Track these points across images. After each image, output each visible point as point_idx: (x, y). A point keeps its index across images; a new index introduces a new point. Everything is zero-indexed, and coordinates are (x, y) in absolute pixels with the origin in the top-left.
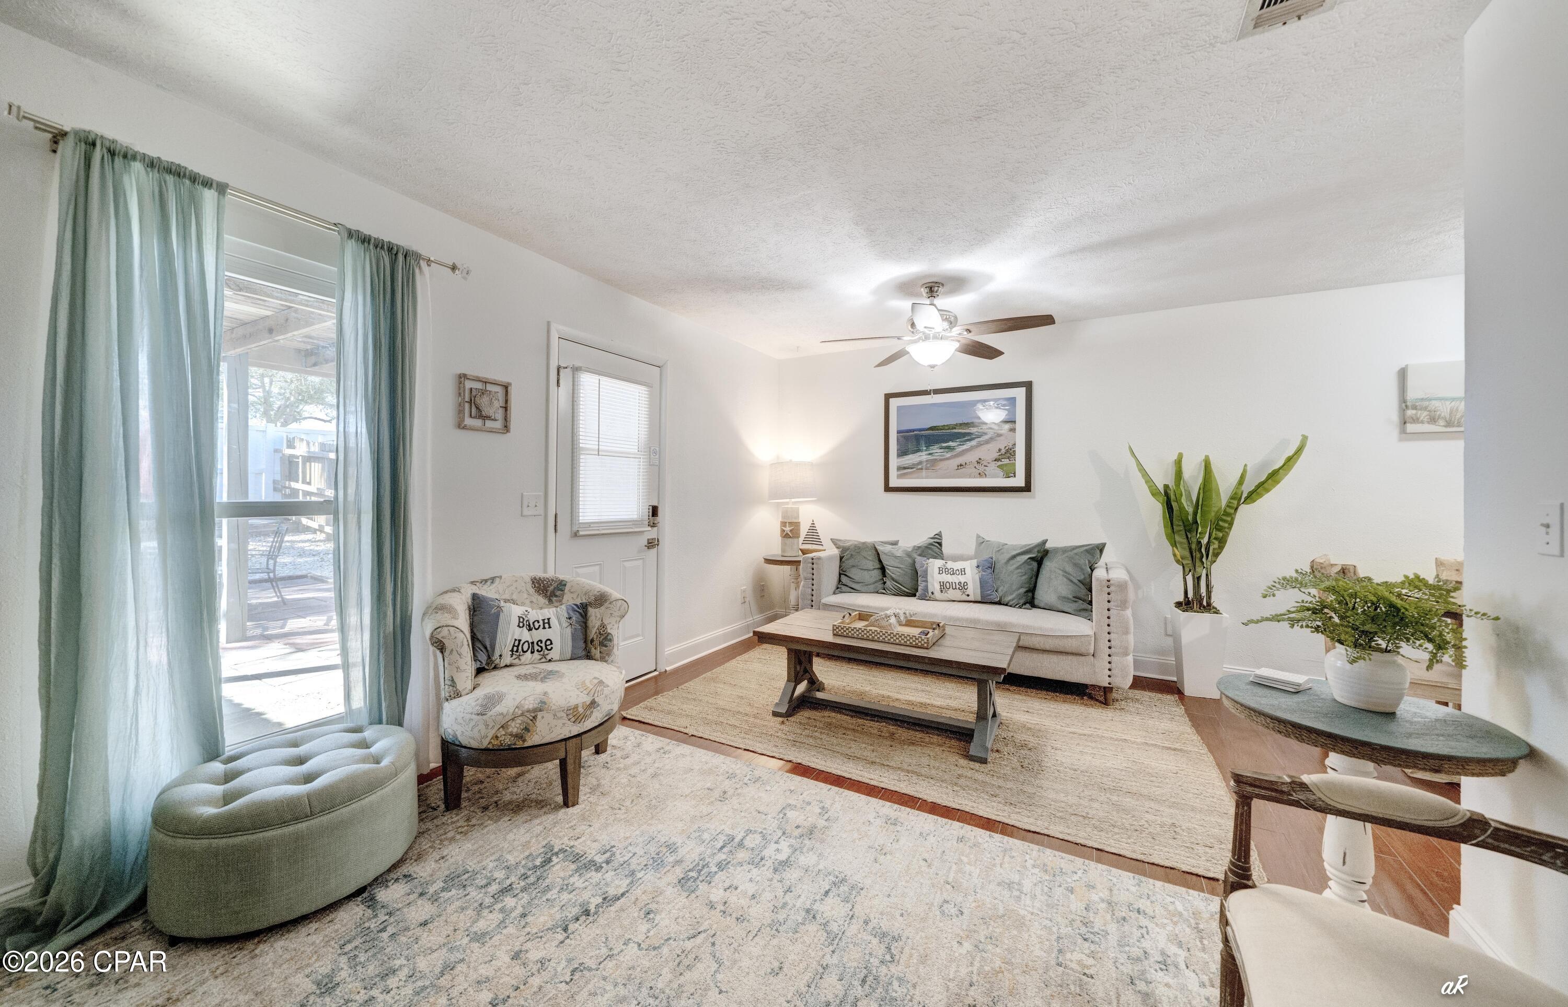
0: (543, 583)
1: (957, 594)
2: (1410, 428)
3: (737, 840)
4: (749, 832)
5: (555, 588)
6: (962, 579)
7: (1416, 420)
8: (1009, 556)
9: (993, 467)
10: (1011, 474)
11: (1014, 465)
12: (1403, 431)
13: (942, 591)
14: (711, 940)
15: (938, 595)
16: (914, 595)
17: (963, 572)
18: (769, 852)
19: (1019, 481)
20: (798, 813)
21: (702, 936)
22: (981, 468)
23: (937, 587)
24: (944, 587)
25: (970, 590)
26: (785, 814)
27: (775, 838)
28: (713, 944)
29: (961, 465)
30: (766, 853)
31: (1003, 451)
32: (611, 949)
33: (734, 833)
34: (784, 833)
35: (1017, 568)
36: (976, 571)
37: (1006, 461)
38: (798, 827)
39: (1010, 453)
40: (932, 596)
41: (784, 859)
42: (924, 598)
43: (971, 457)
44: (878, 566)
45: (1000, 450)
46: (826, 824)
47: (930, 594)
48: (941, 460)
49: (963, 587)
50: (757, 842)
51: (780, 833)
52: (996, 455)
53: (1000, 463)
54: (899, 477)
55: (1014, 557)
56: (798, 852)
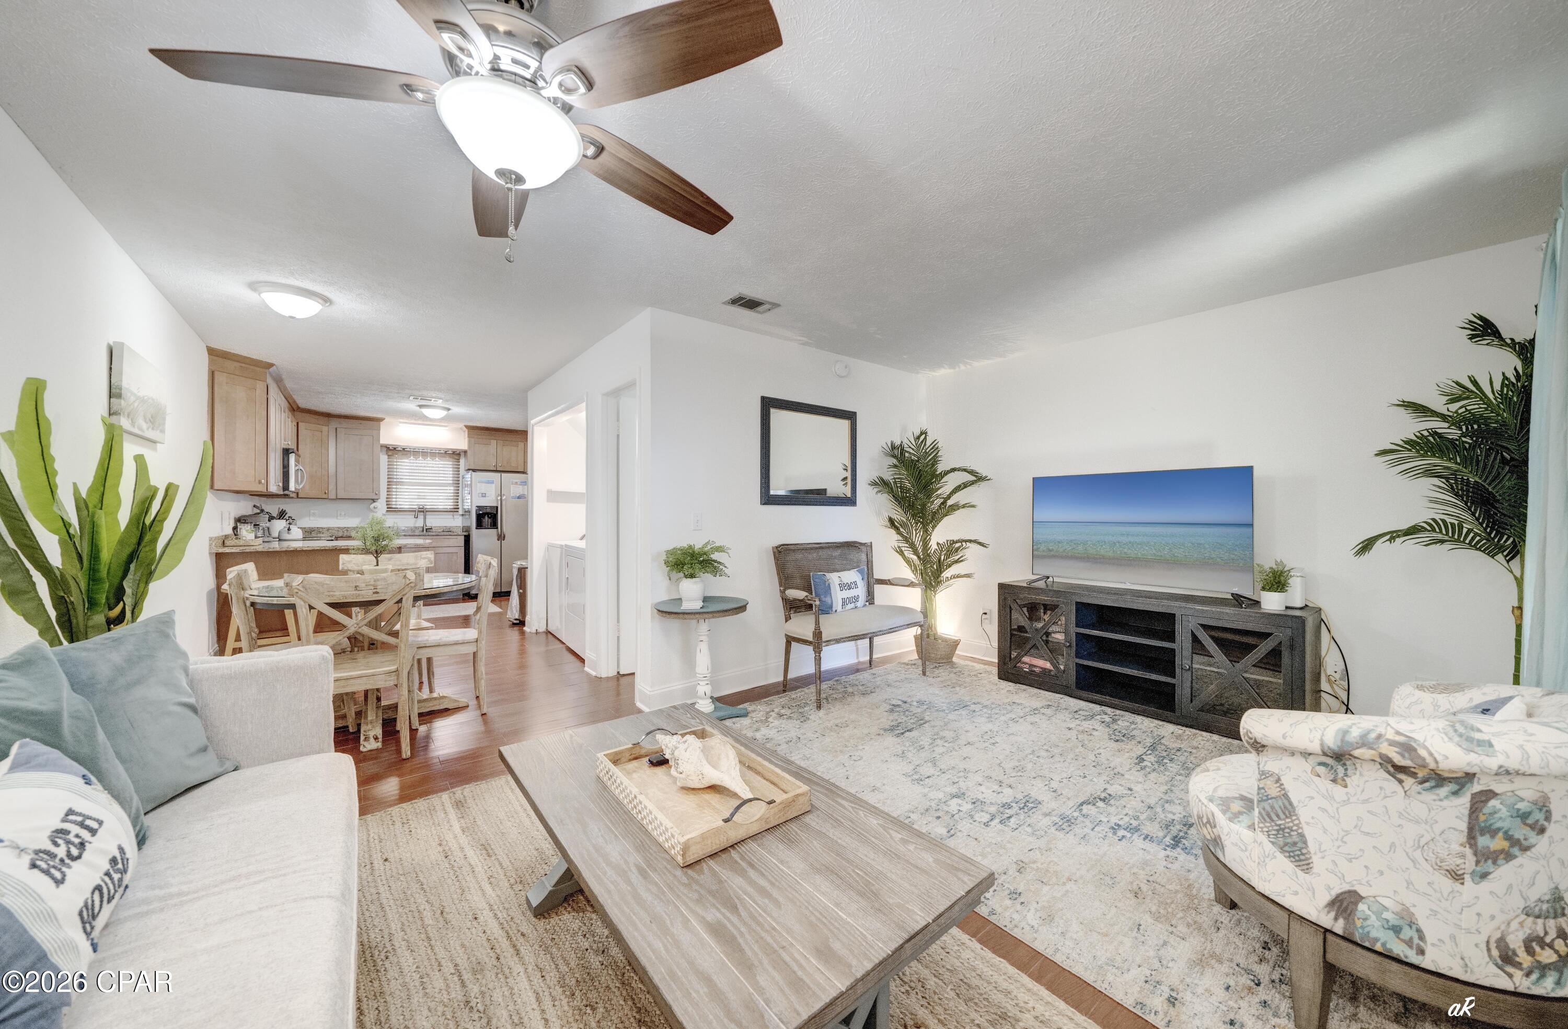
3: (997, 821)
4: (986, 824)
7: (123, 414)
18: (967, 807)
20: (935, 830)
26: (949, 832)
27: (961, 814)
30: (970, 806)
33: (1000, 826)
34: (953, 816)
38: (938, 818)
41: (955, 799)
46: (911, 815)
50: (977, 815)
51: (956, 817)
56: (943, 801)
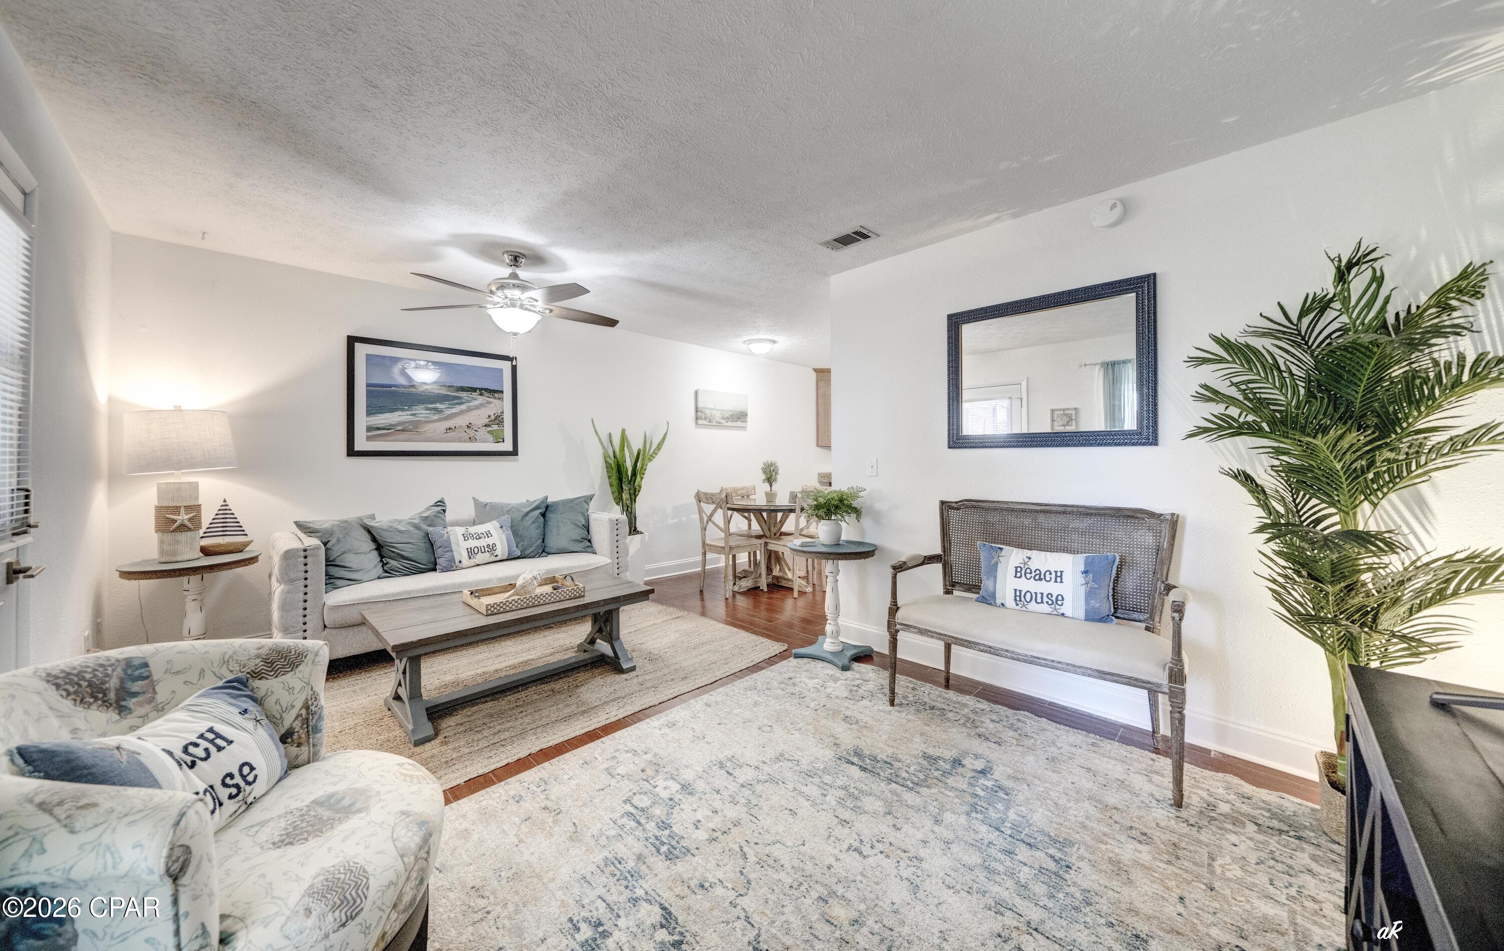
0: (84, 679)
1: (487, 557)
2: (700, 422)
5: (122, 681)
6: (490, 541)
7: (701, 418)
8: (522, 514)
9: (483, 432)
10: (500, 439)
11: (502, 430)
12: (697, 423)
13: (470, 558)
14: (752, 844)
15: (466, 562)
16: (434, 570)
17: (488, 534)
19: (508, 446)
21: (746, 849)
22: (471, 433)
23: (465, 554)
24: (471, 553)
25: (499, 552)
28: (756, 844)
29: (450, 429)
31: (493, 417)
32: (738, 918)
35: (533, 522)
36: (500, 531)
37: (495, 427)
39: (498, 420)
40: (460, 565)
41: (679, 787)
42: (448, 569)
43: (461, 421)
44: (373, 546)
45: (489, 416)
47: (457, 563)
48: (427, 422)
49: (491, 548)
52: (486, 421)
53: (489, 429)
54: (369, 438)
55: (527, 514)
